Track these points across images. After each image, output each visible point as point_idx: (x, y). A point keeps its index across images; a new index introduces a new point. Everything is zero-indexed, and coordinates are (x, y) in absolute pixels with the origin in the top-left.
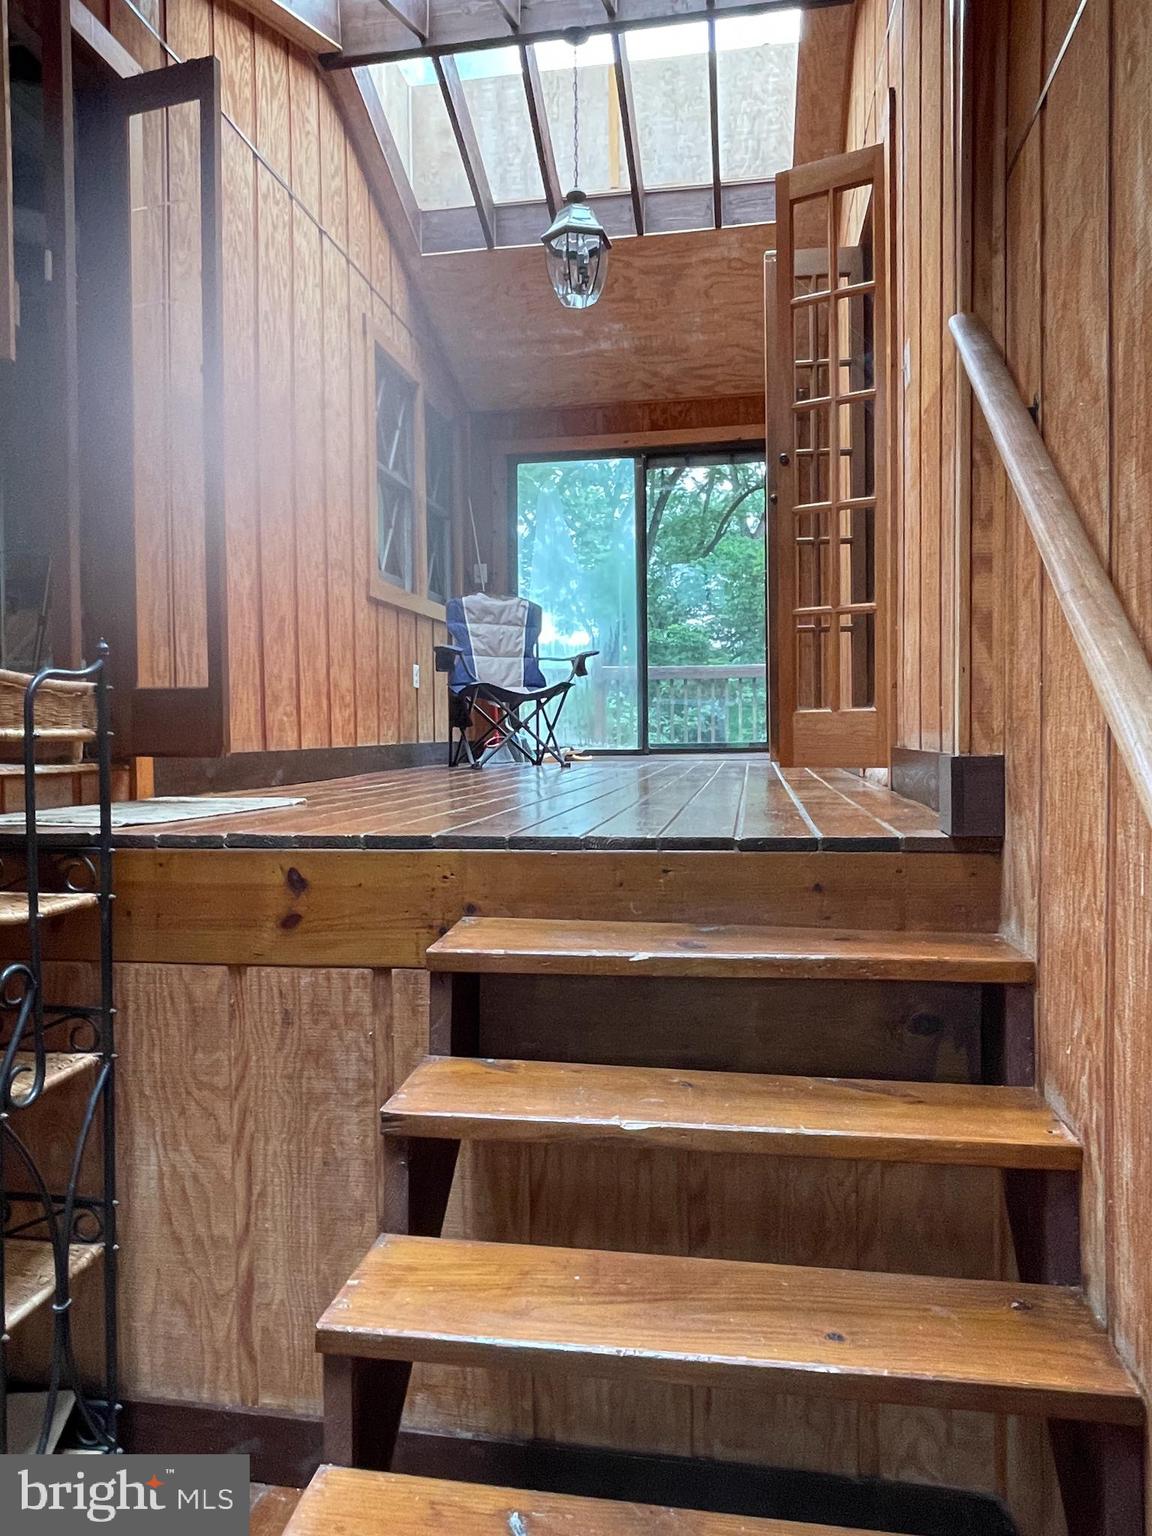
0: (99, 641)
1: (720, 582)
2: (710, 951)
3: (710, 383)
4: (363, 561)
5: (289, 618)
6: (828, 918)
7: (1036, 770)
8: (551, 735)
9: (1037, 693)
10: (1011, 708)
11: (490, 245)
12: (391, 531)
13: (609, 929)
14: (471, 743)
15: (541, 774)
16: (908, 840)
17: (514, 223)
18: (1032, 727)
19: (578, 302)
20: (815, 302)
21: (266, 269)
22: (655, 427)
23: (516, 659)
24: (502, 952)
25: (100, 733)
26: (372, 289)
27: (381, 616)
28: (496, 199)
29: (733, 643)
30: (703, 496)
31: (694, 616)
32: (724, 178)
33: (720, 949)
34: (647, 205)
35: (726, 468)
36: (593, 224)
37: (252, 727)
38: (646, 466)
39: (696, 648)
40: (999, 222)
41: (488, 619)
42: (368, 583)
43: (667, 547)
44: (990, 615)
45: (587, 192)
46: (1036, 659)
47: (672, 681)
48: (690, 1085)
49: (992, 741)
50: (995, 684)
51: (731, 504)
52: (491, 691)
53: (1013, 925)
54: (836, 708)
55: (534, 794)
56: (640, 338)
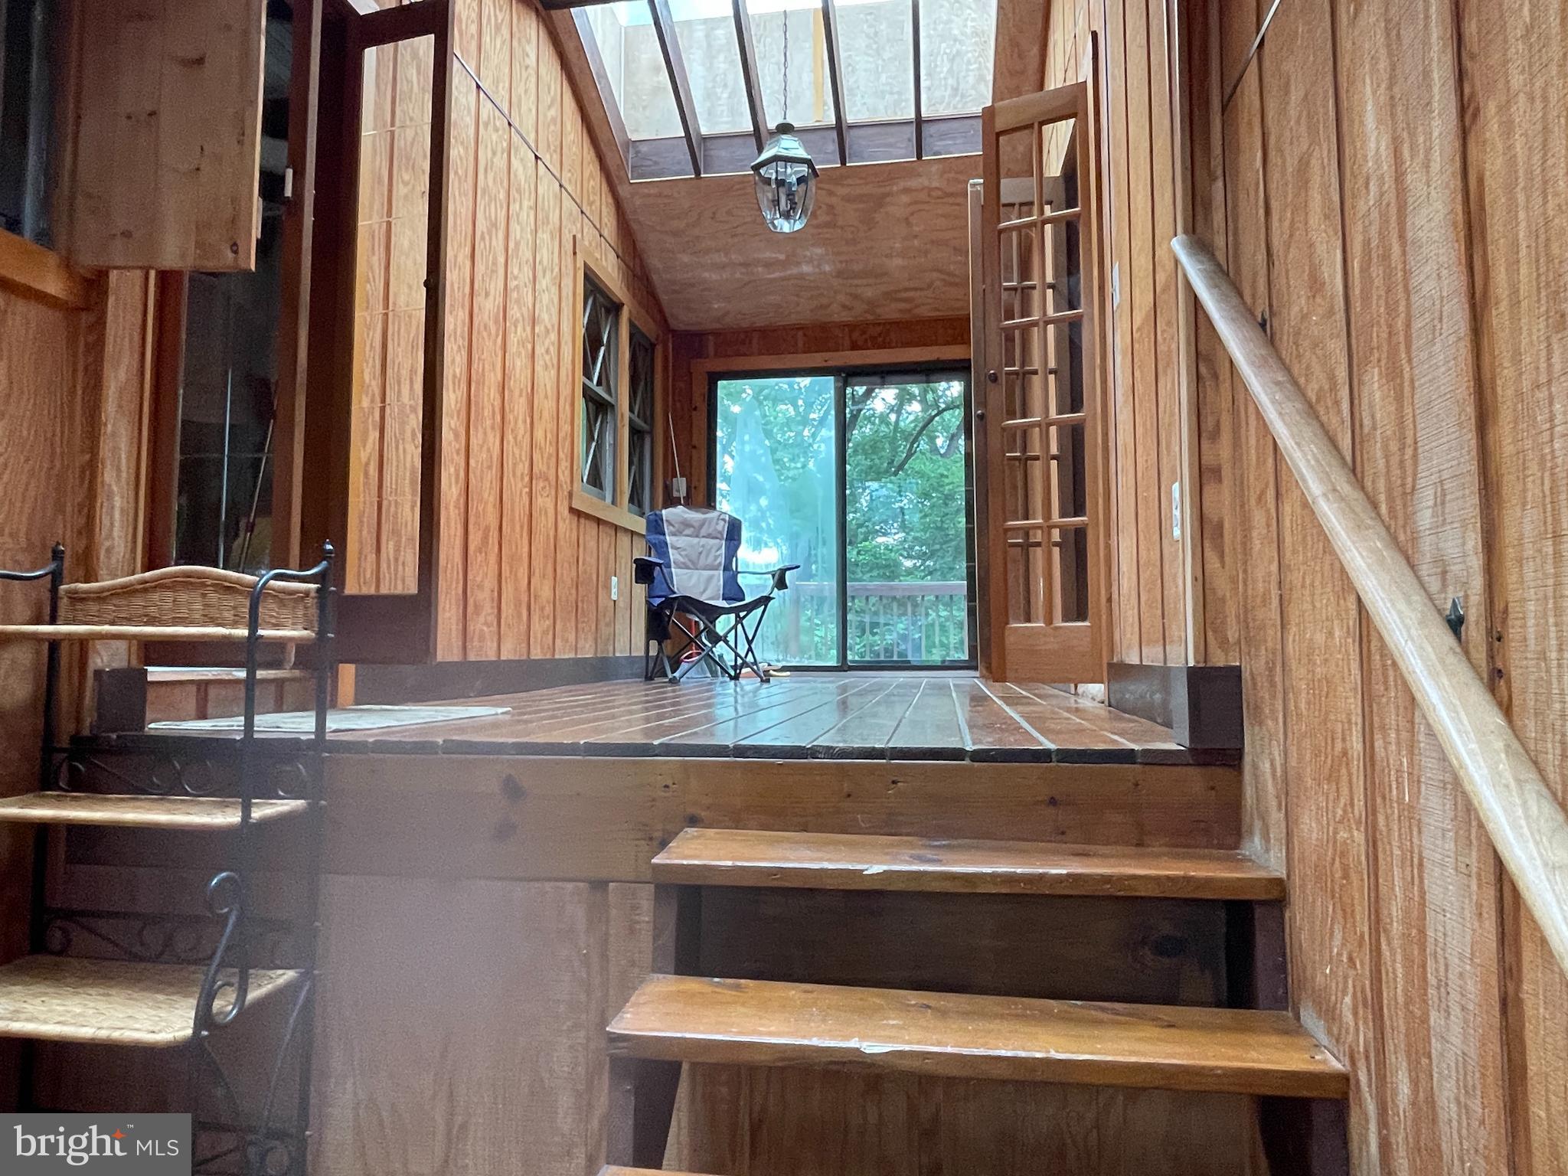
0: (324, 543)
1: (911, 501)
2: (944, 865)
3: (907, 306)
4: (567, 472)
5: (495, 525)
6: (1063, 833)
7: (1278, 679)
8: (750, 649)
9: (1275, 602)
10: (1246, 618)
11: (698, 173)
12: (594, 444)
13: (839, 842)
14: (668, 657)
15: (738, 689)
16: (1146, 752)
17: (720, 153)
18: (1272, 634)
19: (785, 226)
20: (1018, 228)
21: (484, 191)
22: (854, 347)
23: (715, 572)
24: (729, 863)
25: (321, 634)
26: (582, 212)
27: (582, 526)
28: (705, 131)
29: (924, 561)
30: (893, 417)
31: (885, 534)
32: (925, 113)
33: (955, 863)
34: (850, 137)
35: (915, 389)
36: (801, 153)
37: (454, 635)
38: (846, 384)
39: (887, 566)
40: (1217, 150)
41: (688, 531)
42: (571, 495)
43: (857, 465)
44: (1220, 526)
45: (796, 124)
46: (1274, 567)
47: (867, 598)
48: (929, 1007)
49: (1226, 652)
50: (1228, 595)
51: (921, 425)
52: (689, 604)
53: (1257, 840)
54: (1049, 620)
55: (732, 709)
56: (841, 262)
